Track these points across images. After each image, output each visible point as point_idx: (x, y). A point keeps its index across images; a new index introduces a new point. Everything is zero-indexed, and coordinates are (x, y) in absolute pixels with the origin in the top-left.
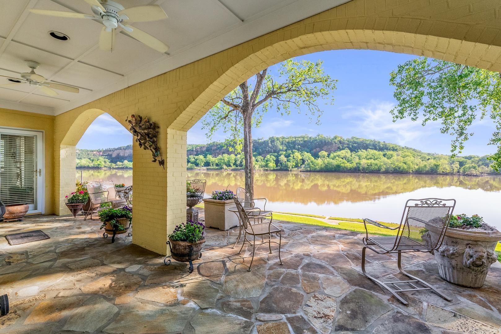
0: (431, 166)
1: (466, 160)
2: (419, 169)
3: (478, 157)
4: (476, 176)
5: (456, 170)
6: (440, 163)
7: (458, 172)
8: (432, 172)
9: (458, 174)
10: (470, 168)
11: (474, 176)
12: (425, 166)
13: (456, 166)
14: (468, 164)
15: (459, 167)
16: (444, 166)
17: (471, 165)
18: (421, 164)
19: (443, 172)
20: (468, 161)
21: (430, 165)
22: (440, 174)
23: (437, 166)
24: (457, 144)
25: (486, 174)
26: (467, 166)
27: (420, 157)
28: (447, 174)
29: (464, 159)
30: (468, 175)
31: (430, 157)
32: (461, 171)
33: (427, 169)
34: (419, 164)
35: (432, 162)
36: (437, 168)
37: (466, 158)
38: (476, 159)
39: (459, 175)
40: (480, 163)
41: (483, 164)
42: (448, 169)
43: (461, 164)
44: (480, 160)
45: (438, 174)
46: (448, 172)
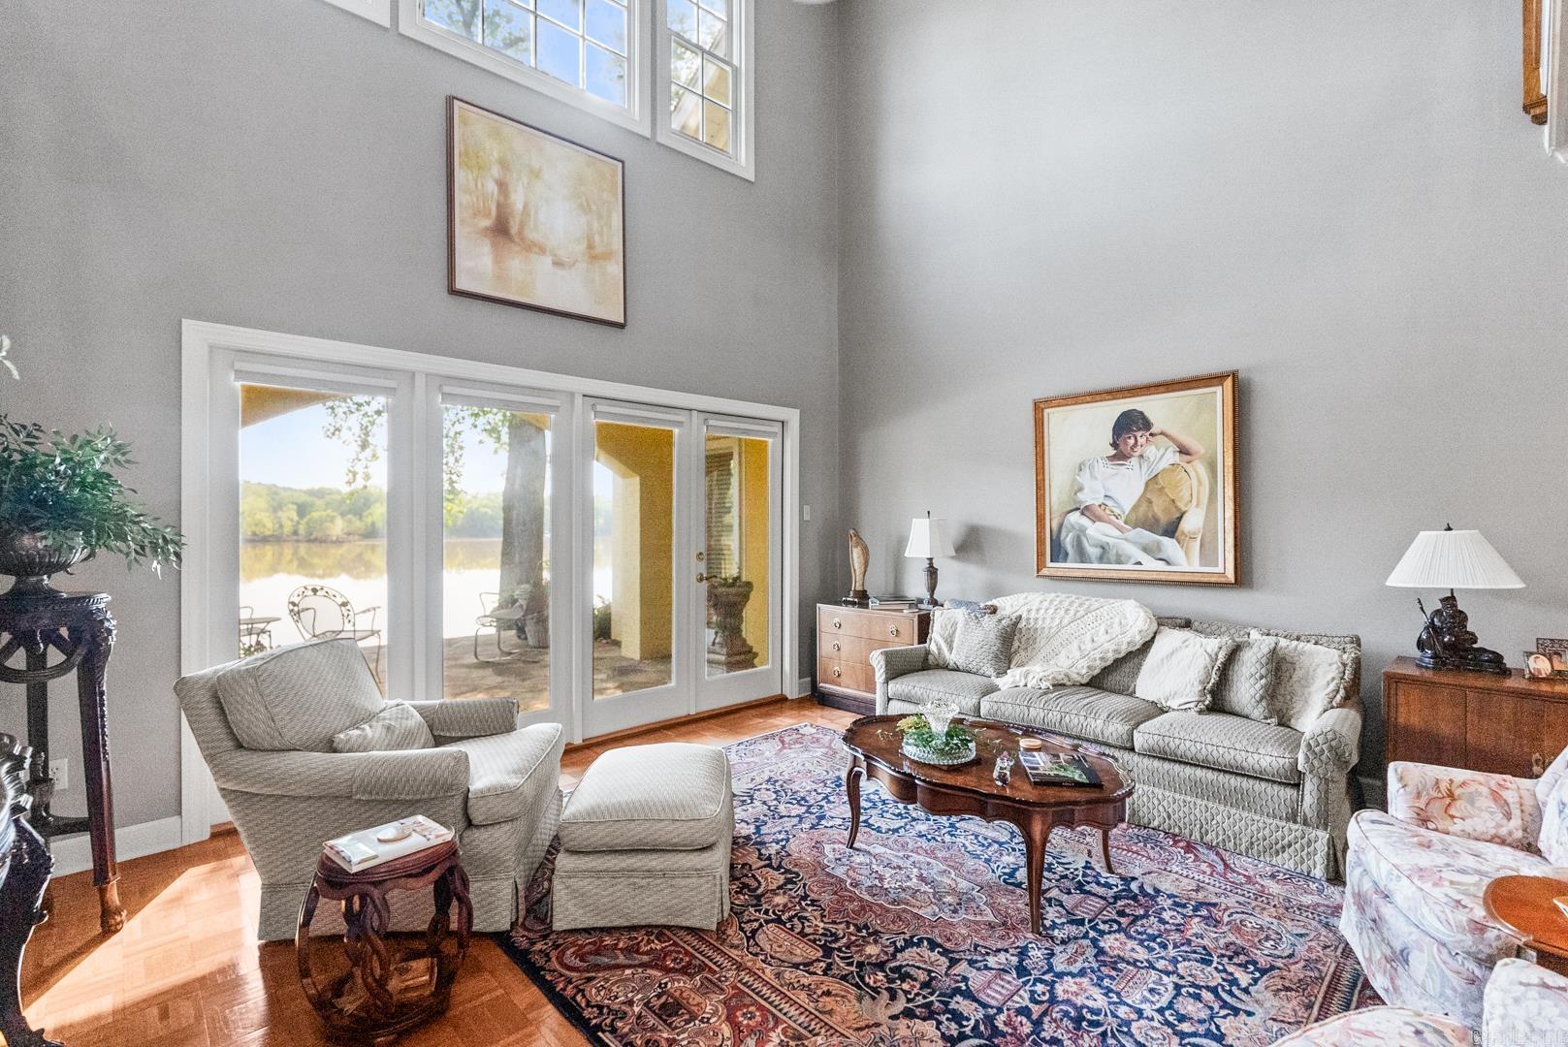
4: (339, 542)
5: (288, 528)
7: (295, 533)
9: (295, 538)
11: (332, 542)
13: (289, 515)
15: (296, 518)
16: (258, 517)
17: (324, 513)
20: (319, 503)
25: (356, 537)
26: (315, 515)
32: (302, 529)
37: (311, 493)
42: (269, 525)
43: (302, 510)
46: (267, 533)
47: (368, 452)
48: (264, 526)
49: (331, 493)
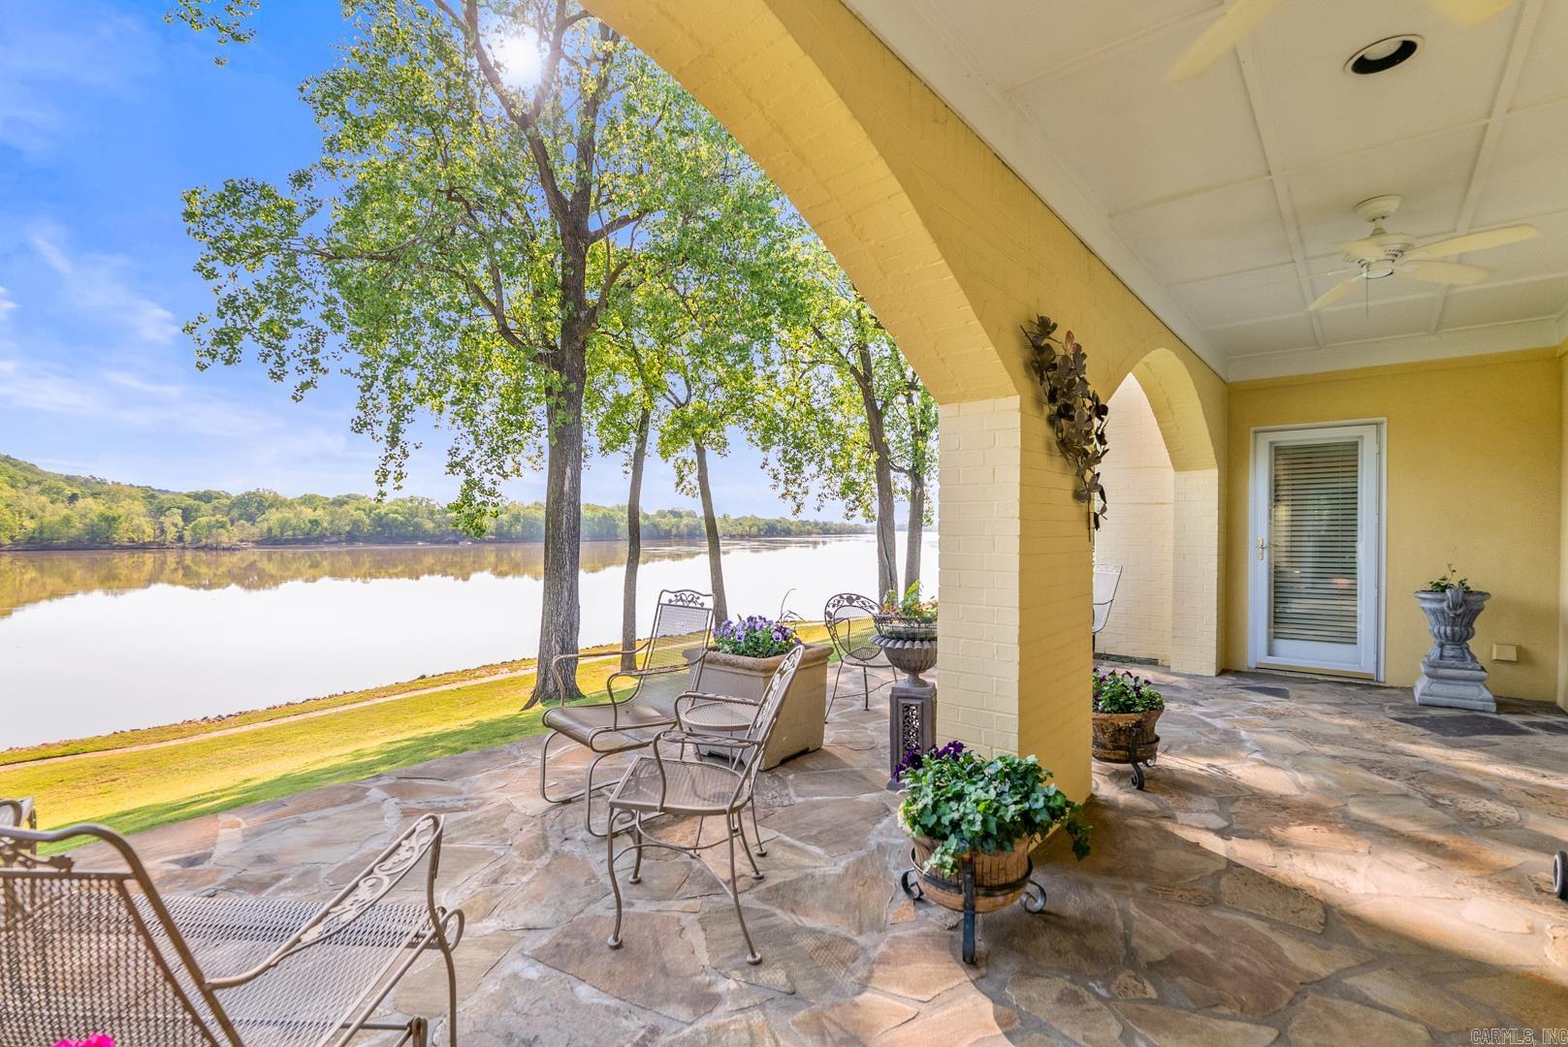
0: (88, 521)
1: (197, 502)
2: (41, 532)
3: (228, 496)
4: (230, 549)
5: (171, 534)
6: (121, 511)
7: (180, 539)
8: (92, 540)
9: (180, 544)
10: (210, 527)
11: (224, 549)
12: (67, 520)
13: (173, 520)
14: (203, 516)
15: (181, 523)
16: (136, 522)
17: (213, 519)
18: (47, 514)
19: (131, 540)
20: (204, 507)
21: (84, 516)
22: (122, 548)
23: (111, 521)
24: (391, 466)
25: (251, 545)
26: (203, 520)
27: (36, 488)
28: (144, 547)
29: (191, 502)
30: (206, 548)
31: (76, 491)
32: (188, 535)
33: (73, 532)
34: (40, 514)
35: (92, 508)
36: (110, 526)
37: (197, 497)
38: (225, 501)
39: (183, 548)
40: (235, 513)
41: (241, 517)
42: (149, 531)
43: (187, 515)
44: (234, 505)
45: (114, 548)
46: (147, 540)
47: (397, 451)
48: (144, 532)
49: (218, 496)
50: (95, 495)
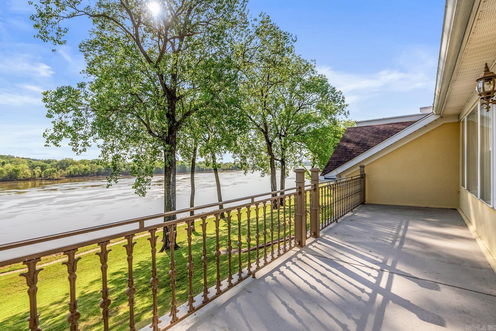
0: (9, 171)
1: (46, 164)
3: (56, 161)
6: (20, 168)
8: (11, 178)
21: (7, 170)
22: (21, 180)
23: (17, 171)
28: (28, 180)
29: (44, 163)
31: (4, 161)
33: (4, 175)
35: (10, 167)
36: (16, 173)
38: (55, 163)
39: (42, 180)
40: (58, 167)
41: (60, 168)
44: (58, 164)
45: (18, 180)
50: (11, 162)
